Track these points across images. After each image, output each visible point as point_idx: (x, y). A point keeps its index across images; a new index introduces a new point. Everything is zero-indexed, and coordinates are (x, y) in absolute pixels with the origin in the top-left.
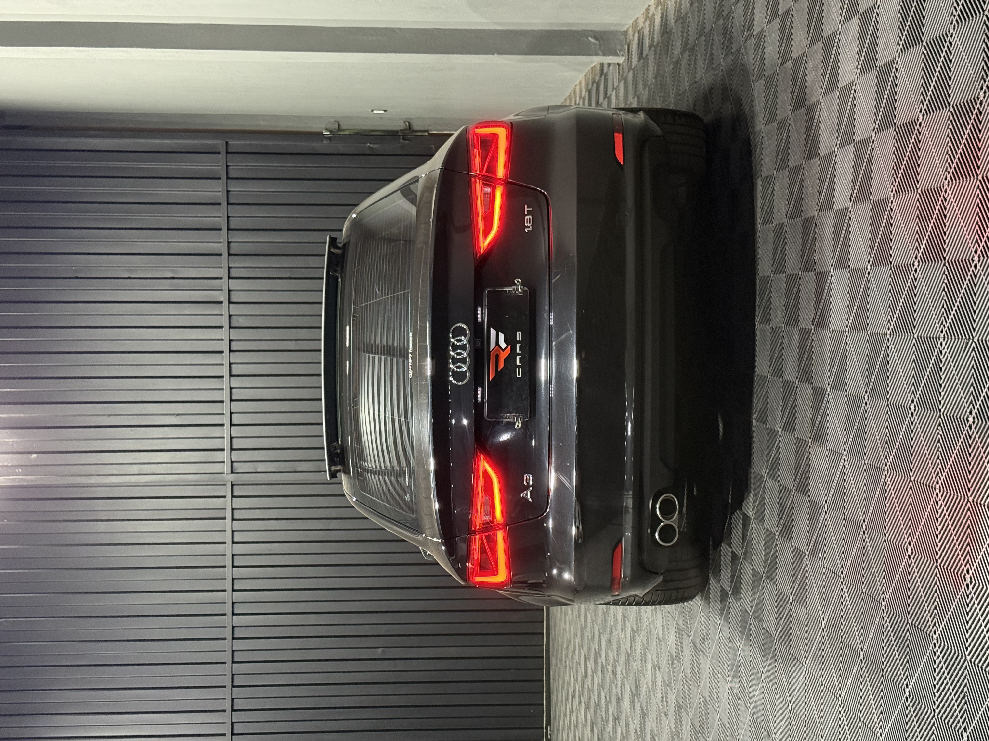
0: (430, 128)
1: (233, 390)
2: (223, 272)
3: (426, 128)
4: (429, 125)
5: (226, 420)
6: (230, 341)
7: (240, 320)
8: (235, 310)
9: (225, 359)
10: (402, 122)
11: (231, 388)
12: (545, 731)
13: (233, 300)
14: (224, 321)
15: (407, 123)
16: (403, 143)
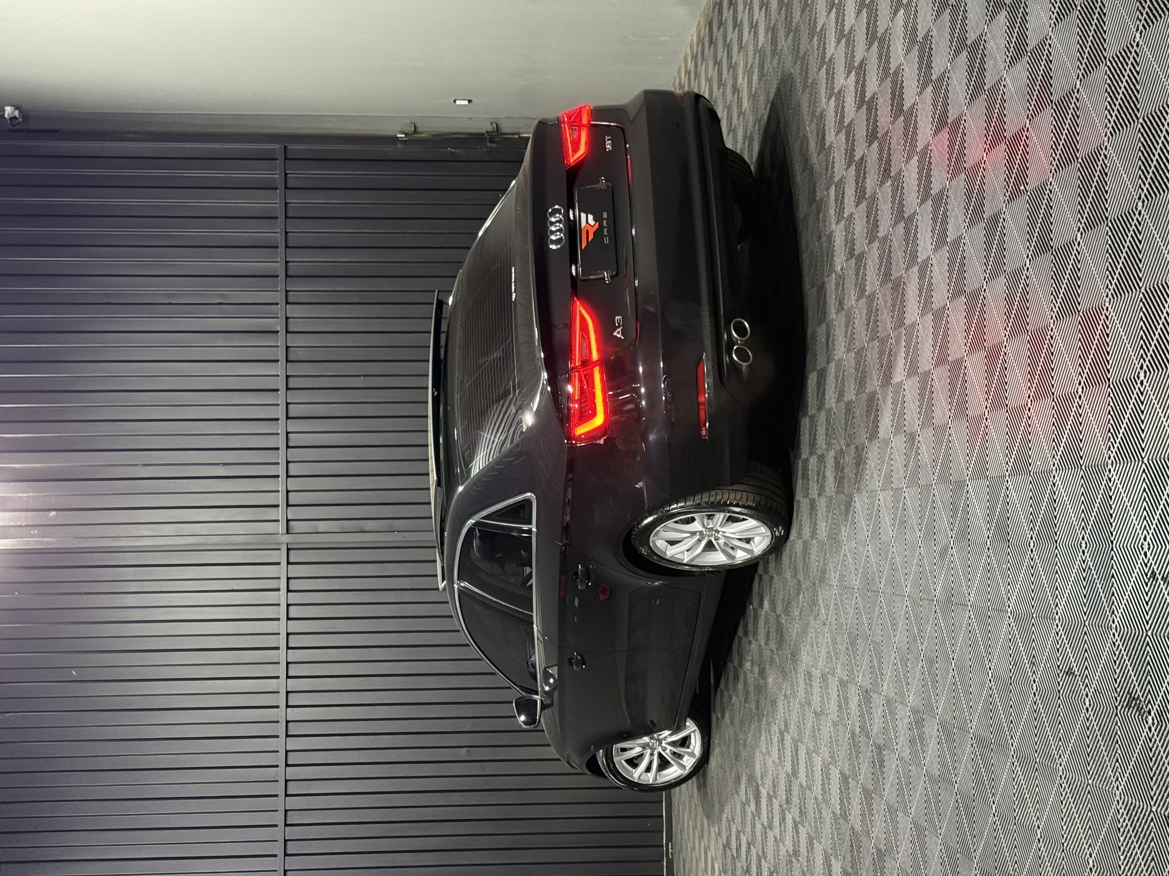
0: (521, 130)
1: (290, 435)
2: (279, 297)
3: (516, 131)
4: (520, 128)
5: (281, 470)
6: (287, 377)
7: (299, 353)
8: (294, 341)
9: (280, 398)
10: (489, 123)
11: (287, 433)
12: (665, 849)
13: (291, 329)
14: (281, 354)
15: (494, 125)
16: (490, 148)
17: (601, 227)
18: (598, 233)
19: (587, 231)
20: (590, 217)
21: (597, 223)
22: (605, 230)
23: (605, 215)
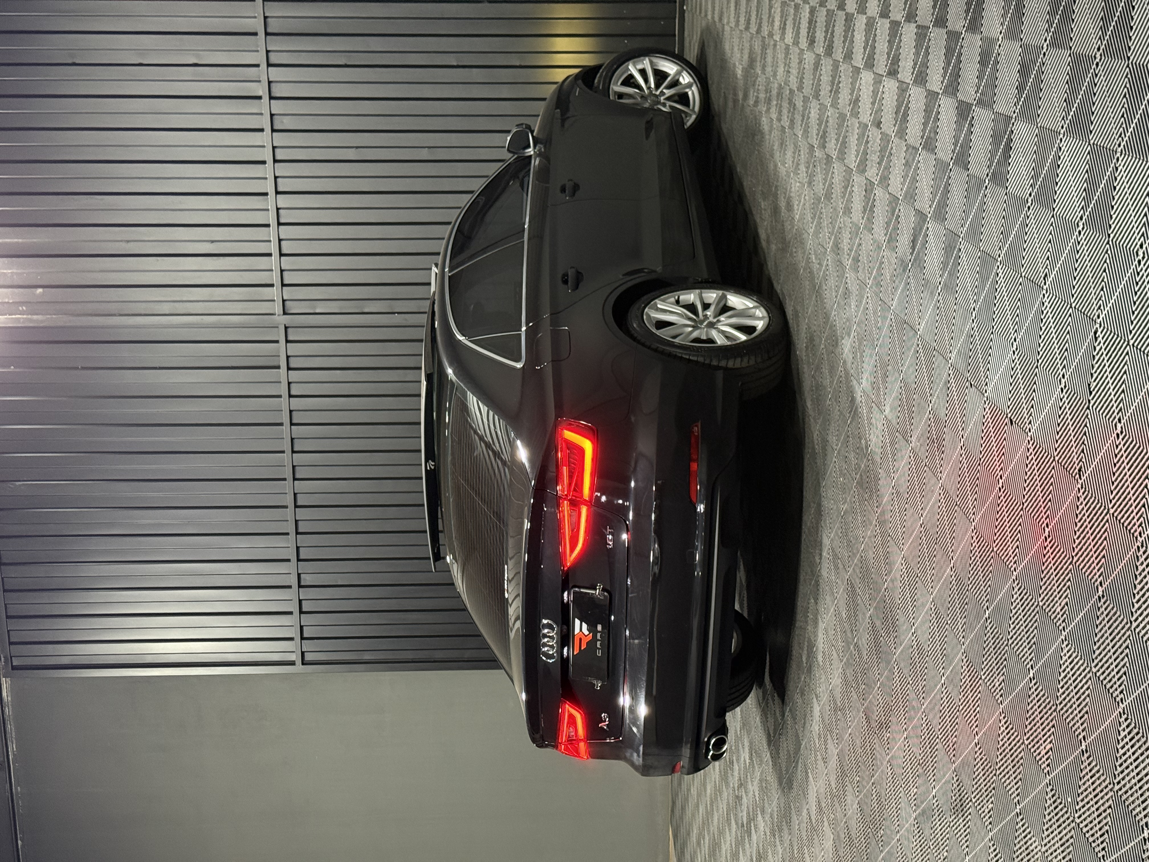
17: (594, 639)
18: (591, 644)
19: (581, 639)
20: (585, 626)
21: (591, 634)
22: (599, 643)
23: (599, 627)
